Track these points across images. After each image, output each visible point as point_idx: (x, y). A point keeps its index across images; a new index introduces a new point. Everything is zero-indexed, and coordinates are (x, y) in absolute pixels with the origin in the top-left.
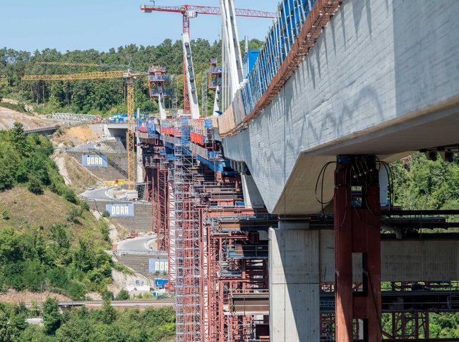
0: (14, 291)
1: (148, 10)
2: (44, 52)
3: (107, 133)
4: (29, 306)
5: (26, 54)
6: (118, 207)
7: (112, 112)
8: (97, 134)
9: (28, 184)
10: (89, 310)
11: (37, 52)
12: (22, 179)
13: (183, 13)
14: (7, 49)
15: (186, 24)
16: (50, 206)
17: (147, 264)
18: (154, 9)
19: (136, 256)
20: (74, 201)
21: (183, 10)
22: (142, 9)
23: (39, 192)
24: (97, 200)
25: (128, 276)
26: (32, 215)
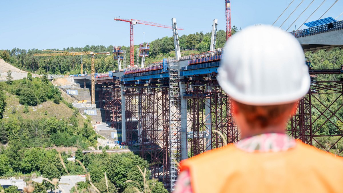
0: (56, 146)
1: (118, 20)
2: (32, 50)
3: (73, 81)
4: (68, 153)
5: (25, 51)
6: (89, 111)
7: (68, 74)
8: (69, 82)
9: (53, 99)
10: (95, 155)
11: (29, 50)
12: (50, 98)
13: (131, 23)
14: (16, 48)
15: (132, 27)
16: (64, 110)
17: (111, 135)
18: (120, 20)
19: (106, 131)
20: (72, 108)
21: (131, 21)
22: (115, 19)
23: (58, 103)
24: (80, 108)
25: (103, 140)
26: (57, 113)
